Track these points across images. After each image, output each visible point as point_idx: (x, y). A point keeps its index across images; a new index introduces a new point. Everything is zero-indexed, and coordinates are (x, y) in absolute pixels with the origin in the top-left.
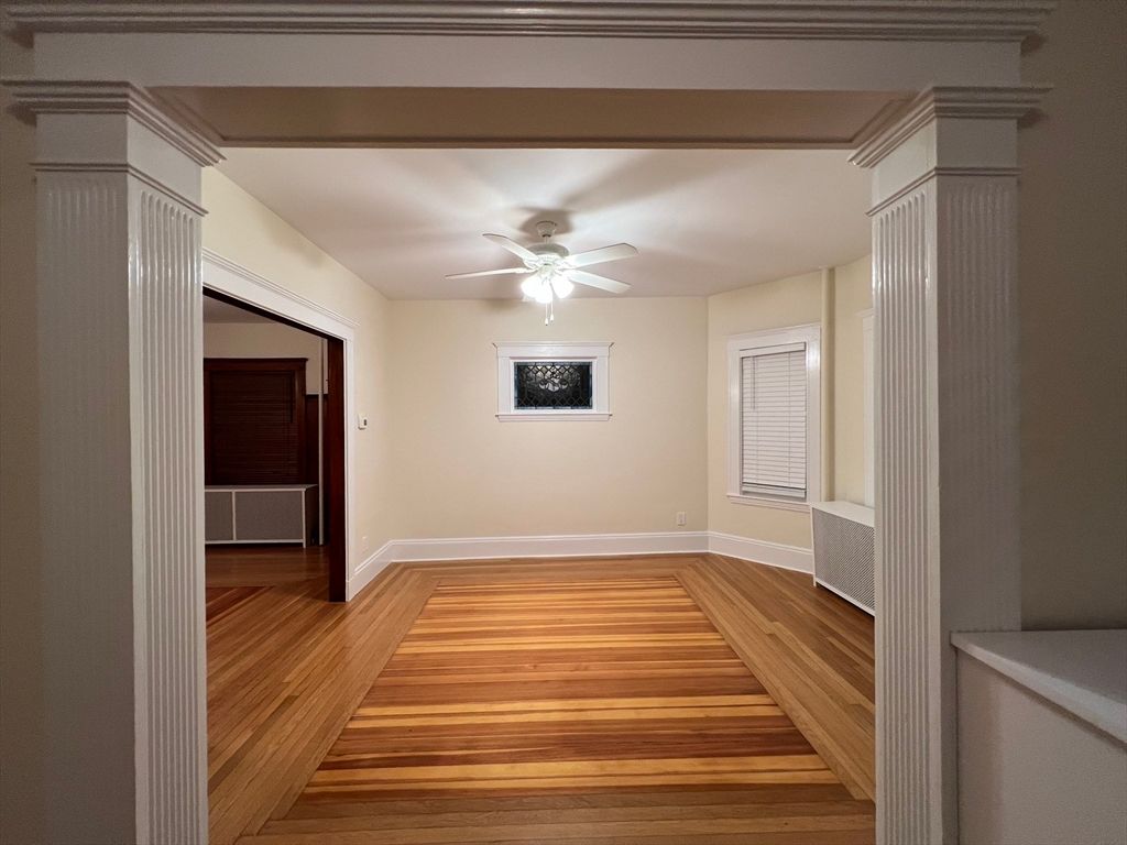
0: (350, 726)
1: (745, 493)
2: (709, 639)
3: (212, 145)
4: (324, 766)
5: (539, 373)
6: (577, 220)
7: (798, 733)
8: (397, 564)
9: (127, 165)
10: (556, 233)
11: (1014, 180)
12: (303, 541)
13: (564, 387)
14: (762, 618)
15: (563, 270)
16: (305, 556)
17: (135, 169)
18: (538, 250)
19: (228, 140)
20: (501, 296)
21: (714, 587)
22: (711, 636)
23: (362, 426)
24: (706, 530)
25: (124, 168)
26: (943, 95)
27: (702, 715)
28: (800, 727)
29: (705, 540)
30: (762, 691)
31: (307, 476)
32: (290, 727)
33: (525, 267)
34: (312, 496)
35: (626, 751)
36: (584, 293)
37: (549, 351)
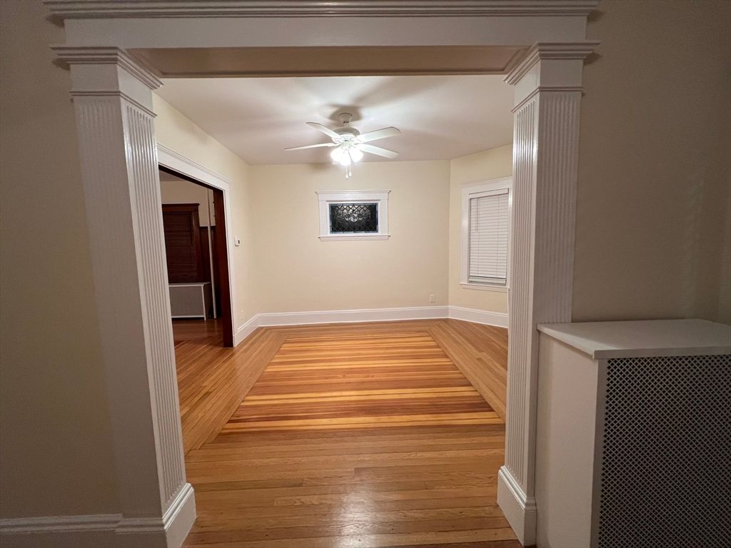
0: (242, 404)
1: (471, 282)
2: (444, 361)
3: (157, 77)
4: (230, 421)
5: (345, 211)
6: (365, 112)
7: (486, 403)
8: (262, 328)
9: (120, 92)
10: (352, 121)
11: (580, 93)
12: (204, 316)
13: (360, 219)
14: (475, 351)
15: (356, 144)
16: (205, 324)
17: (124, 95)
18: (340, 132)
19: (166, 74)
20: (319, 162)
21: (449, 336)
22: (444, 360)
23: (237, 244)
24: (448, 305)
25: (118, 93)
26: (543, 48)
27: (435, 396)
28: (488, 401)
29: (446, 311)
30: (470, 385)
31: (204, 277)
32: (209, 406)
33: (333, 142)
34: (208, 289)
35: (392, 412)
36: (369, 158)
37: (352, 196)
